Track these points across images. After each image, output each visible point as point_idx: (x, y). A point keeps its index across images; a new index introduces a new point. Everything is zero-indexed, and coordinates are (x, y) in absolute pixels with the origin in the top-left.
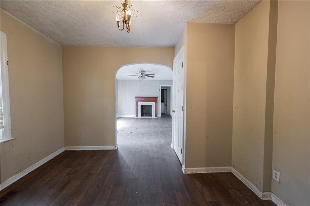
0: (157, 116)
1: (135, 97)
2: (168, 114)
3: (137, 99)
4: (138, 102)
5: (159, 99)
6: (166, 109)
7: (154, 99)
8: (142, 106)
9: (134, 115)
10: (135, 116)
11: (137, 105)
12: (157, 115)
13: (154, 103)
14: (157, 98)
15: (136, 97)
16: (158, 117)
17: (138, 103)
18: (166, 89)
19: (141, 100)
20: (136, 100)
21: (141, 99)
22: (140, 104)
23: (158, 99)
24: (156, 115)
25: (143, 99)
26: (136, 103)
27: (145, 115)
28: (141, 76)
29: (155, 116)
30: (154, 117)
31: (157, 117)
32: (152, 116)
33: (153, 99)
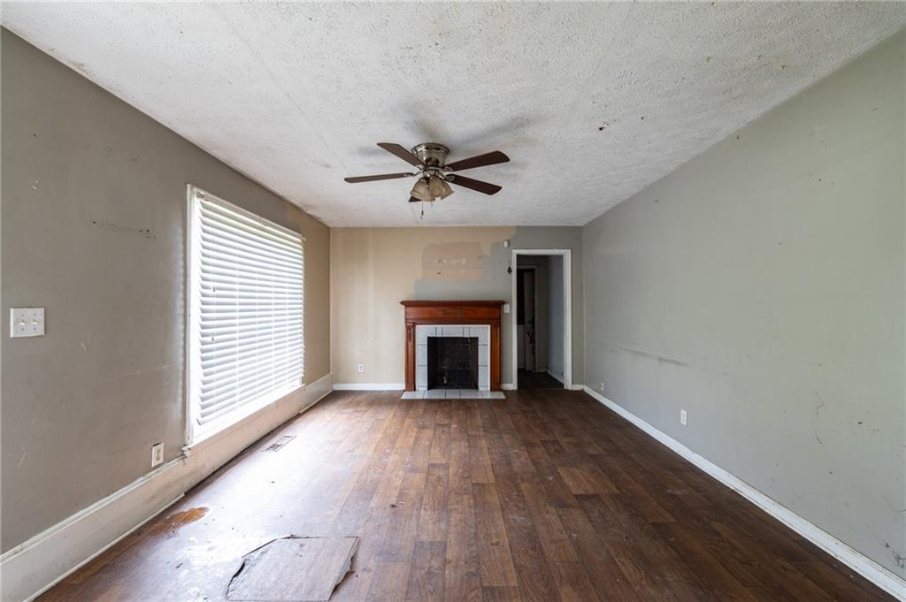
0: (501, 390)
1: (402, 303)
2: (543, 370)
3: (410, 309)
4: (414, 324)
5: (511, 310)
6: (534, 353)
7: (487, 311)
8: (433, 342)
9: (398, 382)
10: (403, 386)
11: (410, 336)
12: (500, 382)
13: (489, 326)
14: (499, 305)
15: (407, 304)
16: (506, 392)
17: (417, 326)
18: (532, 271)
19: (427, 316)
20: (406, 313)
21: (427, 309)
22: (424, 332)
23: (506, 309)
24: (496, 384)
25: (439, 313)
26: (408, 328)
27: (448, 380)
28: (427, 179)
29: (493, 389)
30: (489, 396)
31: (501, 396)
32: (476, 387)
33: (483, 311)
